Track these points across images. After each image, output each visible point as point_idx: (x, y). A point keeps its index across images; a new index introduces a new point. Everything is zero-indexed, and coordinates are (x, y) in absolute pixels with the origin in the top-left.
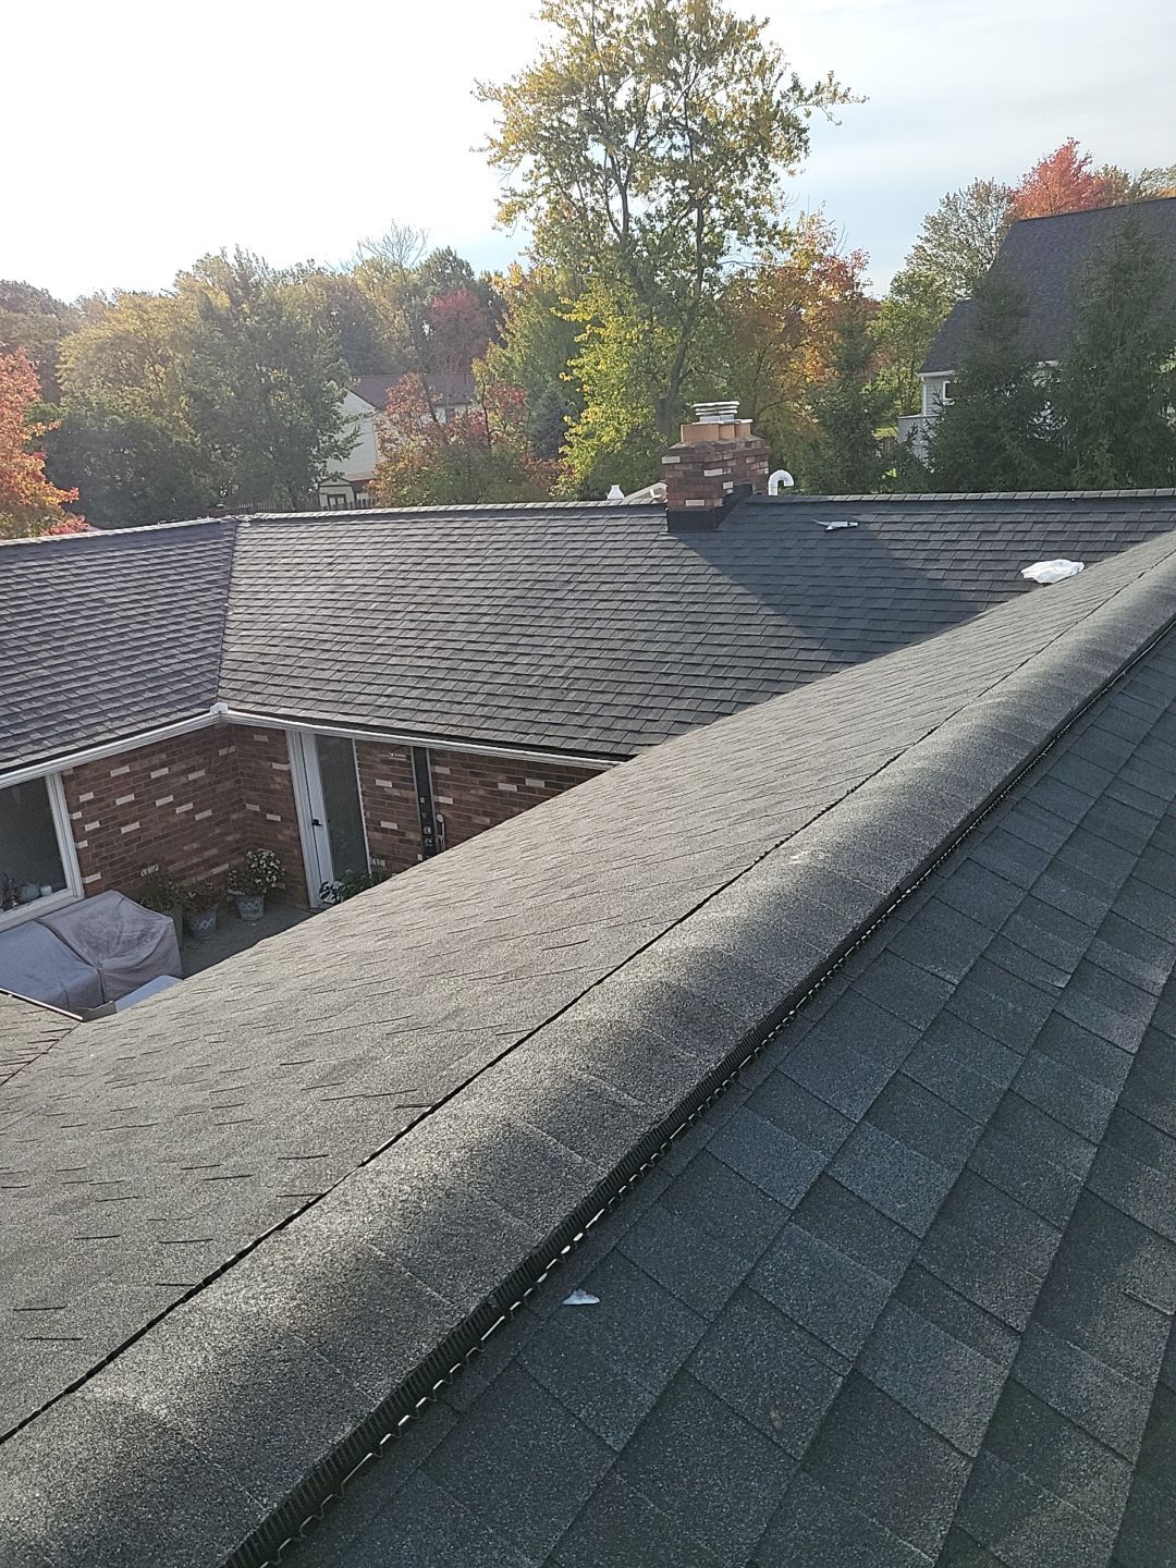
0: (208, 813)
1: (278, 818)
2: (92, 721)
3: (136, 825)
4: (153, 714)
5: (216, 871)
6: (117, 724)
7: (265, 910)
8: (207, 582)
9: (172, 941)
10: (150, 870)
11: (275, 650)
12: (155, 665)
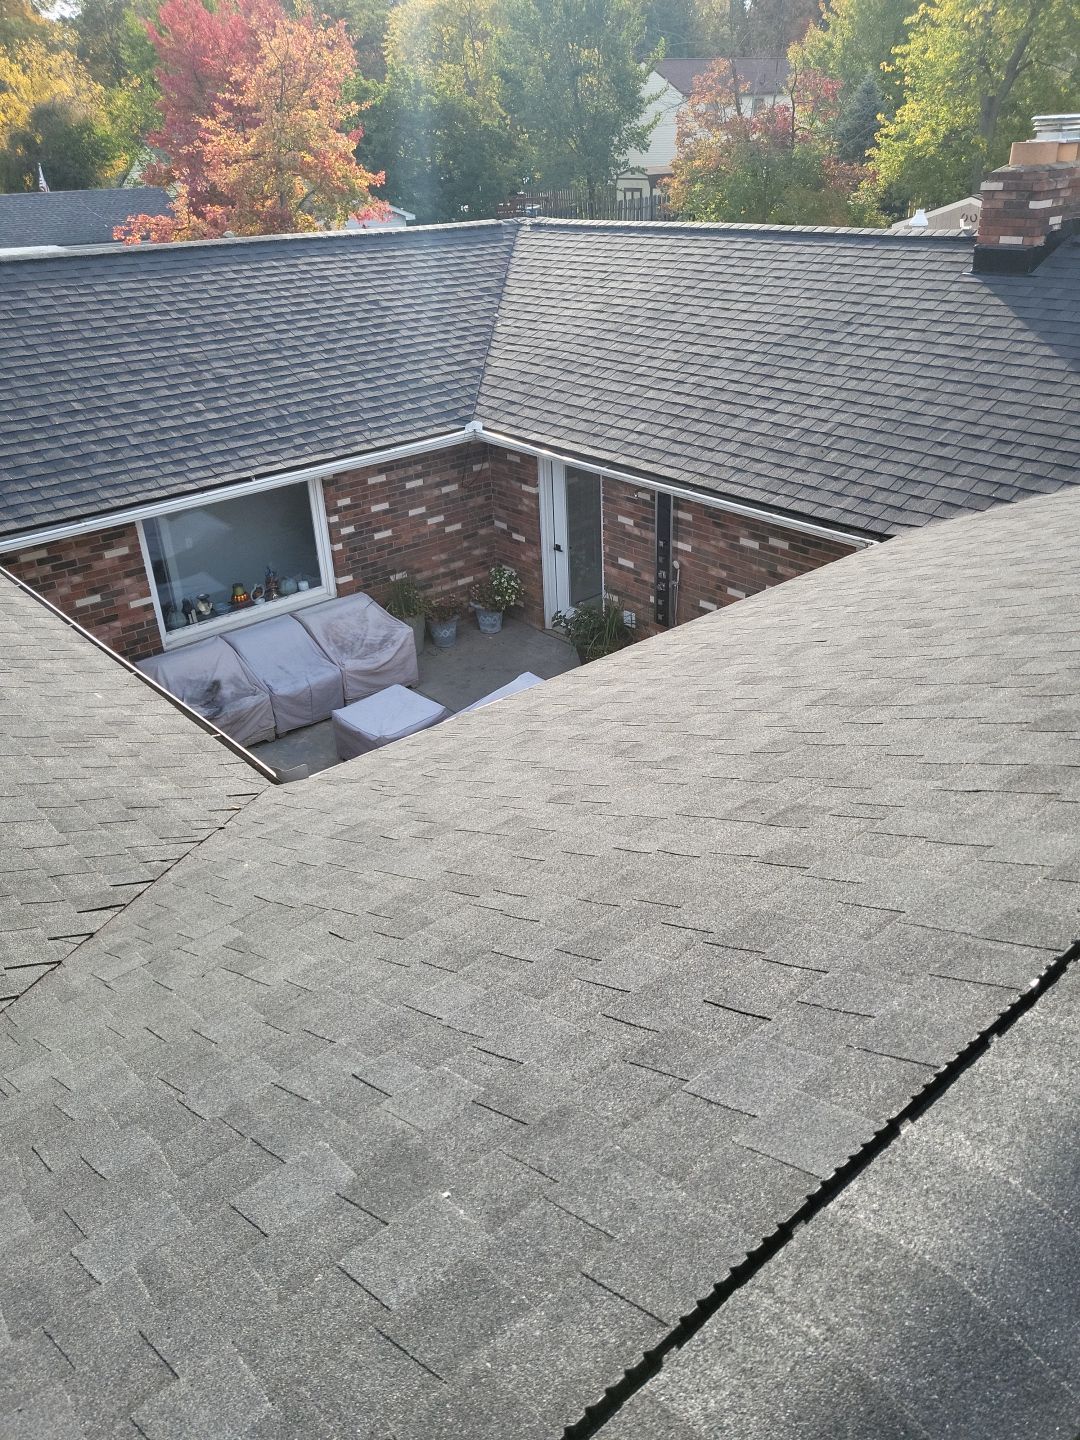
0: (458, 526)
1: (522, 539)
2: (352, 429)
3: (388, 533)
4: (409, 427)
5: (461, 582)
6: (375, 434)
7: (503, 625)
8: (481, 290)
9: (411, 648)
10: (399, 576)
11: (536, 370)
12: (419, 375)
